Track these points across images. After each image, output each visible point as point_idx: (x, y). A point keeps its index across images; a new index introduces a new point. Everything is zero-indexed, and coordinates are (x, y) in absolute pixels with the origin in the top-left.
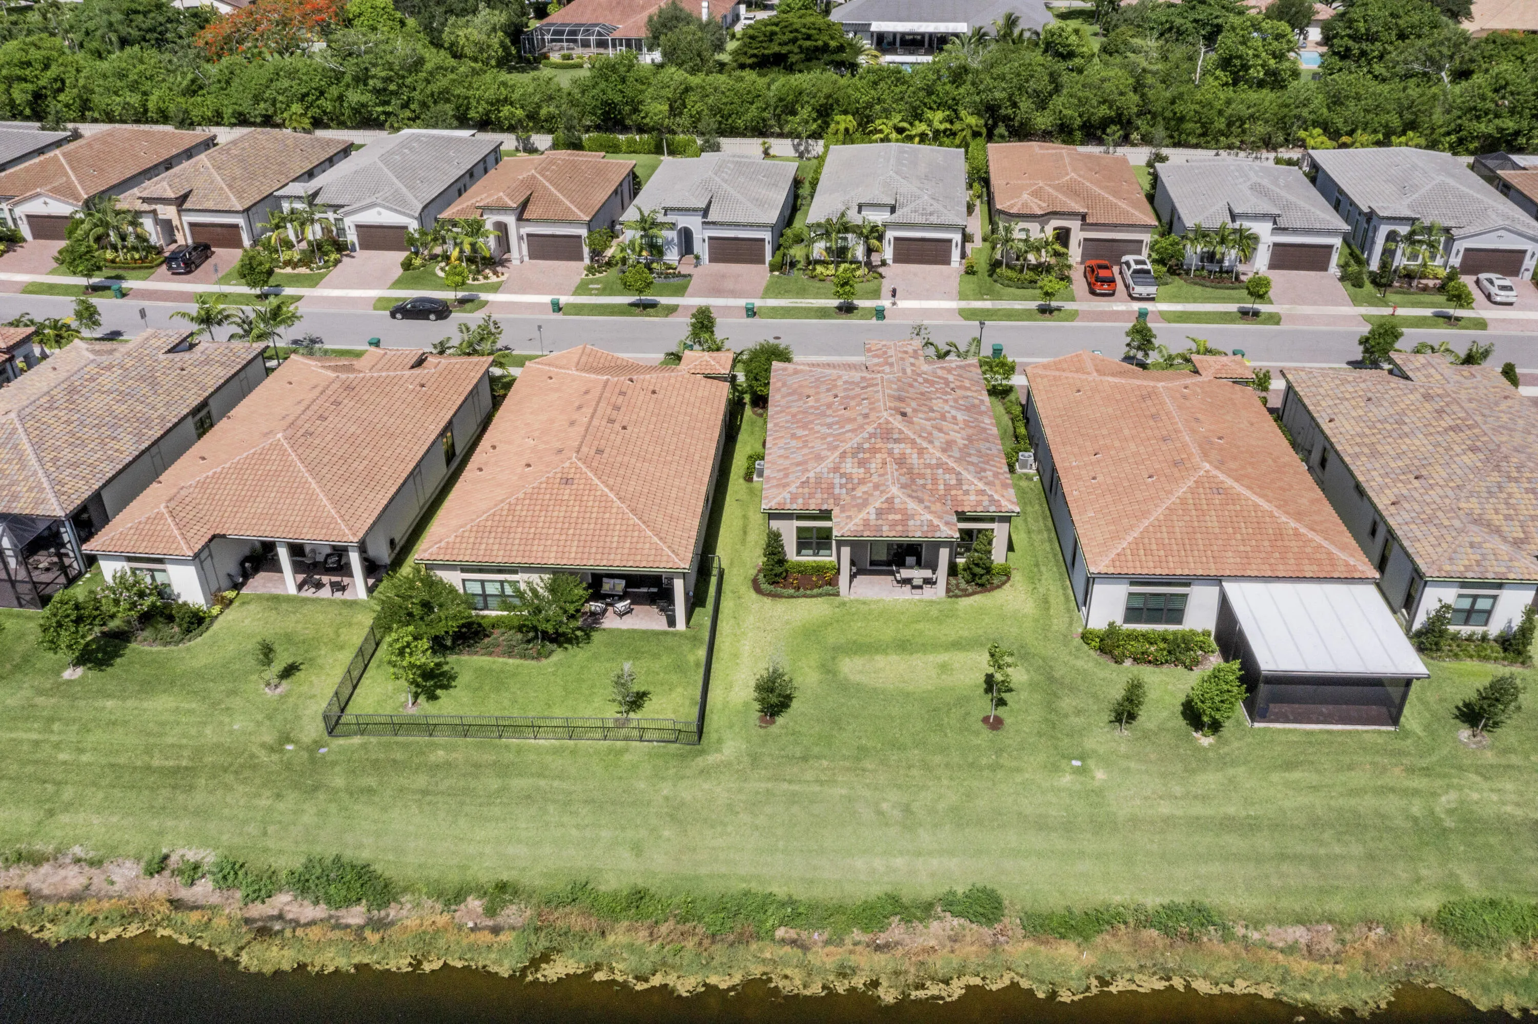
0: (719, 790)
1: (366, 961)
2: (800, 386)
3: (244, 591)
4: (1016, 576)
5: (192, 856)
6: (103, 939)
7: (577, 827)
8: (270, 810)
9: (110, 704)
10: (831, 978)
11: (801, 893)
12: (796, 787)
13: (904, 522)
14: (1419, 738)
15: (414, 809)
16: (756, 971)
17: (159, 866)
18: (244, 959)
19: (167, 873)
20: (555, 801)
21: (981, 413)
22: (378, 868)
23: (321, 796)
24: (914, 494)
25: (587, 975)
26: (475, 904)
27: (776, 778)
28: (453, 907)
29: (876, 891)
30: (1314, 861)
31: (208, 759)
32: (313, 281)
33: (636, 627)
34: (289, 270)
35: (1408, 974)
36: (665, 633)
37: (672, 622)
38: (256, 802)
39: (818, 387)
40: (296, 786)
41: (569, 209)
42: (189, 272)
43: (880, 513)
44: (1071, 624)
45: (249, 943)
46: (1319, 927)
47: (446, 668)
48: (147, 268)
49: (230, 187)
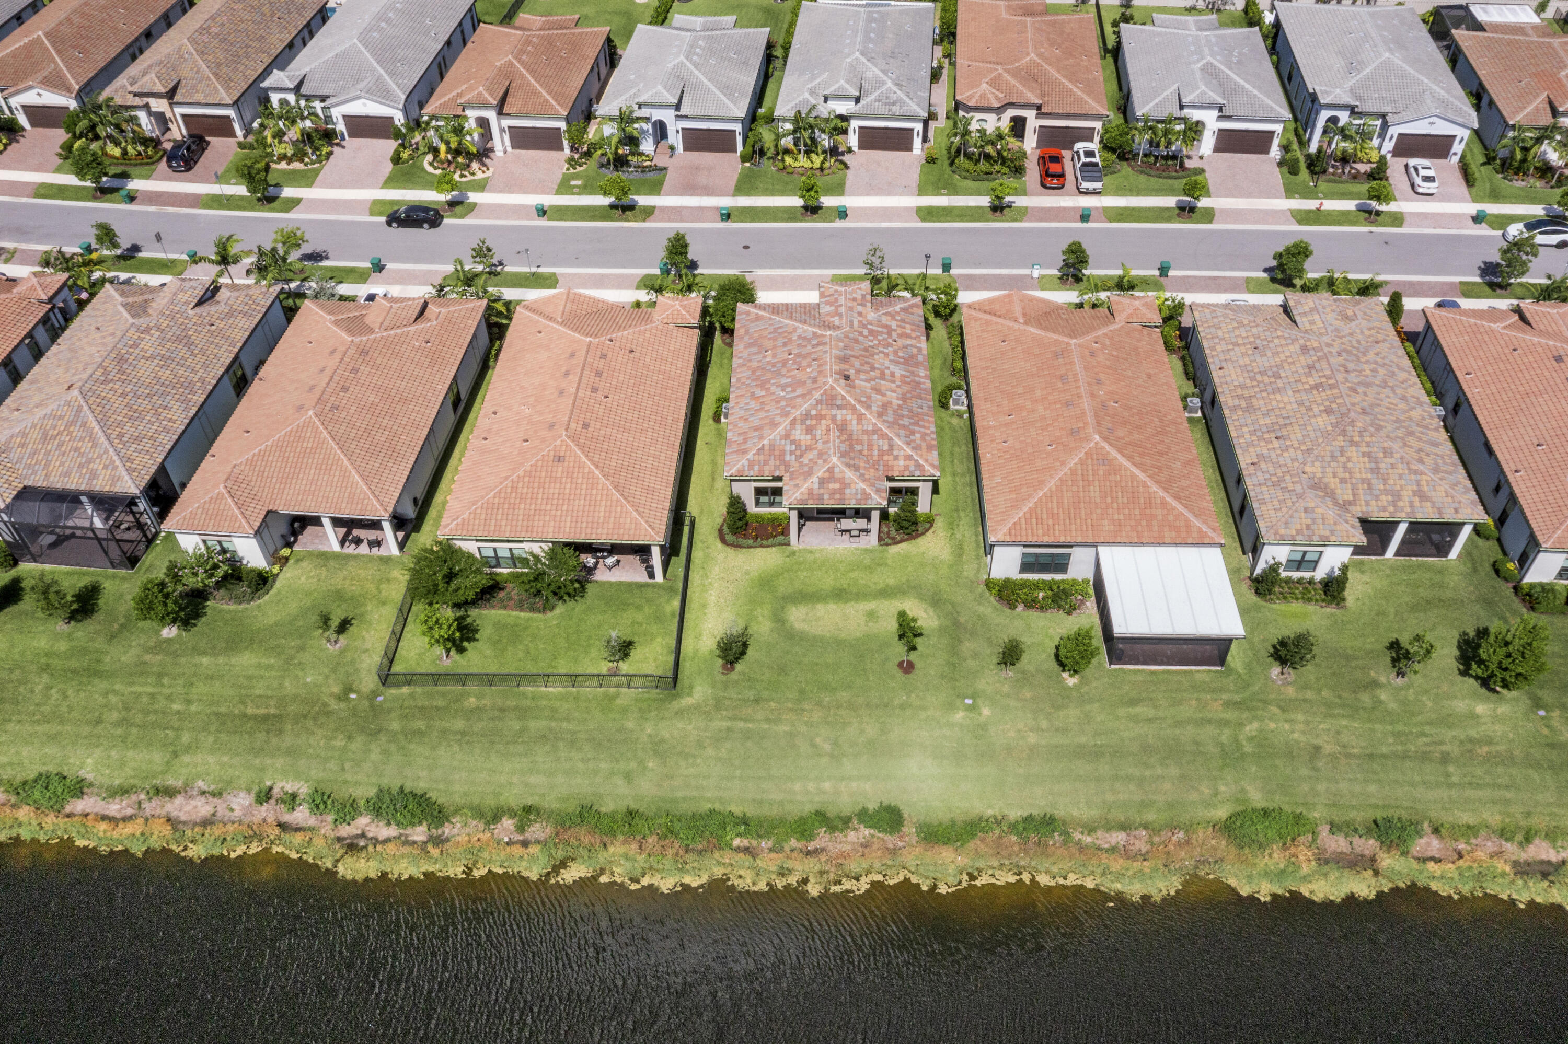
0: (690, 727)
1: (431, 869)
2: (761, 337)
3: (296, 548)
4: (939, 523)
5: (290, 787)
6: (233, 855)
7: (583, 760)
8: (344, 749)
9: (205, 660)
10: (774, 877)
11: (751, 811)
12: (750, 726)
13: (841, 491)
14: (1240, 675)
15: (456, 748)
16: (718, 872)
17: (265, 796)
18: (341, 869)
19: (272, 801)
20: (563, 739)
21: (917, 364)
22: (433, 795)
23: (383, 738)
24: (852, 462)
25: (595, 878)
26: (508, 823)
27: (734, 718)
28: (492, 827)
29: (809, 808)
30: (1141, 781)
31: (291, 708)
32: (307, 179)
33: (623, 579)
34: (283, 165)
35: (1196, 867)
36: (646, 585)
37: (651, 575)
38: (333, 743)
39: (775, 339)
40: (362, 730)
41: (547, 101)
42: (189, 168)
43: (822, 482)
44: (978, 570)
45: (342, 856)
46: (1136, 833)
47: (469, 620)
48: (147, 164)
49: (216, 75)
